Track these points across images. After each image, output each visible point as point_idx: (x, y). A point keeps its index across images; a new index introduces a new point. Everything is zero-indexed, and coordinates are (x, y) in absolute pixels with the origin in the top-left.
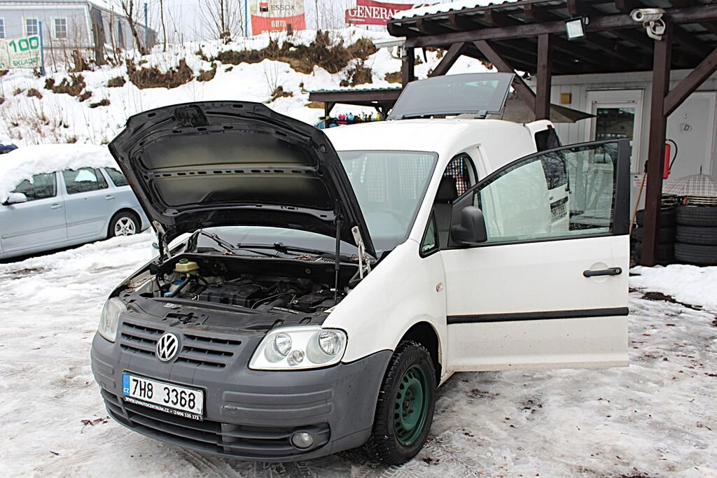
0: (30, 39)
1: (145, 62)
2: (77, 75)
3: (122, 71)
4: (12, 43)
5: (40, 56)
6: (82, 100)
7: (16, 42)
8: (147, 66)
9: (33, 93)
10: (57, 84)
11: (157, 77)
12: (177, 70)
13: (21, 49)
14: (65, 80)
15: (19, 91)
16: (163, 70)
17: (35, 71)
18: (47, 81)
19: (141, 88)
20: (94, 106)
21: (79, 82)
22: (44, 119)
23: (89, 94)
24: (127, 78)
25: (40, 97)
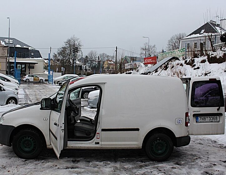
0: (183, 49)
1: (213, 54)
2: (193, 59)
3: (206, 58)
4: (179, 50)
5: (185, 54)
6: (192, 67)
7: (180, 50)
8: (213, 56)
9: (182, 65)
10: (187, 62)
11: (216, 59)
12: (222, 57)
13: (181, 52)
14: (190, 61)
15: (178, 64)
16: (218, 57)
17: (183, 58)
18: (185, 61)
19: (210, 63)
20: (195, 69)
21: (193, 61)
22: (181, 73)
23: (195, 65)
24: (207, 60)
25: (183, 66)
